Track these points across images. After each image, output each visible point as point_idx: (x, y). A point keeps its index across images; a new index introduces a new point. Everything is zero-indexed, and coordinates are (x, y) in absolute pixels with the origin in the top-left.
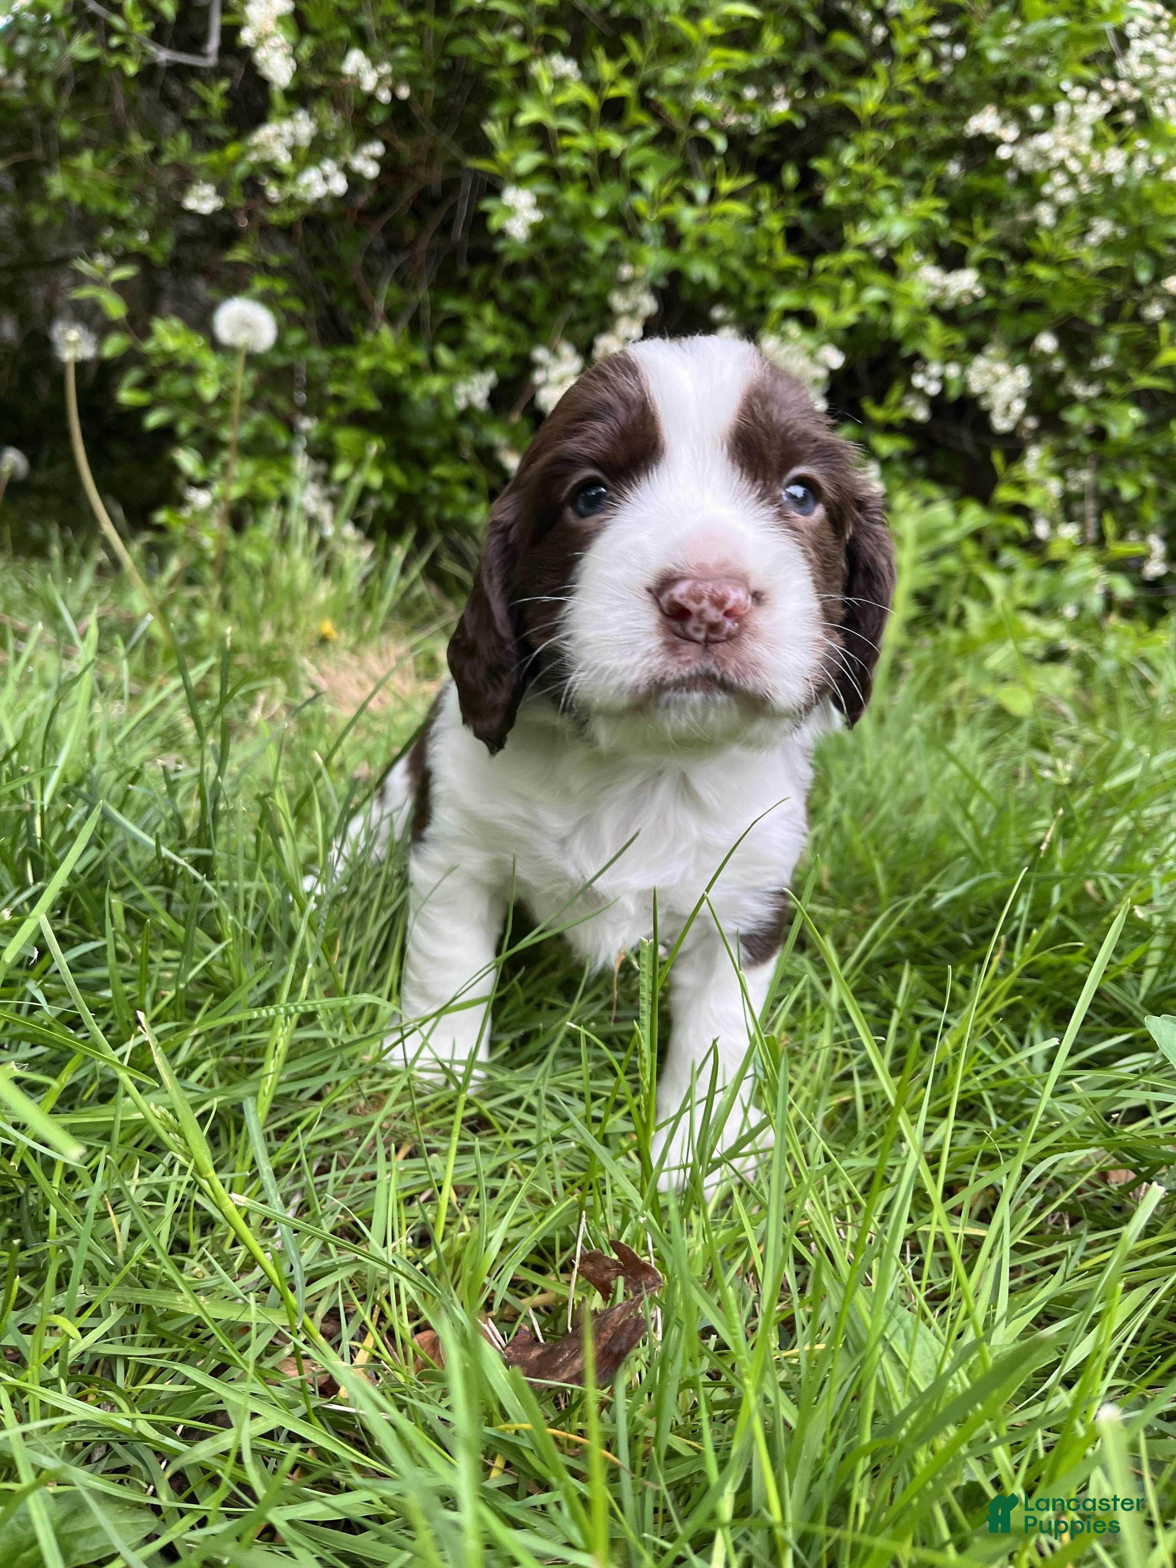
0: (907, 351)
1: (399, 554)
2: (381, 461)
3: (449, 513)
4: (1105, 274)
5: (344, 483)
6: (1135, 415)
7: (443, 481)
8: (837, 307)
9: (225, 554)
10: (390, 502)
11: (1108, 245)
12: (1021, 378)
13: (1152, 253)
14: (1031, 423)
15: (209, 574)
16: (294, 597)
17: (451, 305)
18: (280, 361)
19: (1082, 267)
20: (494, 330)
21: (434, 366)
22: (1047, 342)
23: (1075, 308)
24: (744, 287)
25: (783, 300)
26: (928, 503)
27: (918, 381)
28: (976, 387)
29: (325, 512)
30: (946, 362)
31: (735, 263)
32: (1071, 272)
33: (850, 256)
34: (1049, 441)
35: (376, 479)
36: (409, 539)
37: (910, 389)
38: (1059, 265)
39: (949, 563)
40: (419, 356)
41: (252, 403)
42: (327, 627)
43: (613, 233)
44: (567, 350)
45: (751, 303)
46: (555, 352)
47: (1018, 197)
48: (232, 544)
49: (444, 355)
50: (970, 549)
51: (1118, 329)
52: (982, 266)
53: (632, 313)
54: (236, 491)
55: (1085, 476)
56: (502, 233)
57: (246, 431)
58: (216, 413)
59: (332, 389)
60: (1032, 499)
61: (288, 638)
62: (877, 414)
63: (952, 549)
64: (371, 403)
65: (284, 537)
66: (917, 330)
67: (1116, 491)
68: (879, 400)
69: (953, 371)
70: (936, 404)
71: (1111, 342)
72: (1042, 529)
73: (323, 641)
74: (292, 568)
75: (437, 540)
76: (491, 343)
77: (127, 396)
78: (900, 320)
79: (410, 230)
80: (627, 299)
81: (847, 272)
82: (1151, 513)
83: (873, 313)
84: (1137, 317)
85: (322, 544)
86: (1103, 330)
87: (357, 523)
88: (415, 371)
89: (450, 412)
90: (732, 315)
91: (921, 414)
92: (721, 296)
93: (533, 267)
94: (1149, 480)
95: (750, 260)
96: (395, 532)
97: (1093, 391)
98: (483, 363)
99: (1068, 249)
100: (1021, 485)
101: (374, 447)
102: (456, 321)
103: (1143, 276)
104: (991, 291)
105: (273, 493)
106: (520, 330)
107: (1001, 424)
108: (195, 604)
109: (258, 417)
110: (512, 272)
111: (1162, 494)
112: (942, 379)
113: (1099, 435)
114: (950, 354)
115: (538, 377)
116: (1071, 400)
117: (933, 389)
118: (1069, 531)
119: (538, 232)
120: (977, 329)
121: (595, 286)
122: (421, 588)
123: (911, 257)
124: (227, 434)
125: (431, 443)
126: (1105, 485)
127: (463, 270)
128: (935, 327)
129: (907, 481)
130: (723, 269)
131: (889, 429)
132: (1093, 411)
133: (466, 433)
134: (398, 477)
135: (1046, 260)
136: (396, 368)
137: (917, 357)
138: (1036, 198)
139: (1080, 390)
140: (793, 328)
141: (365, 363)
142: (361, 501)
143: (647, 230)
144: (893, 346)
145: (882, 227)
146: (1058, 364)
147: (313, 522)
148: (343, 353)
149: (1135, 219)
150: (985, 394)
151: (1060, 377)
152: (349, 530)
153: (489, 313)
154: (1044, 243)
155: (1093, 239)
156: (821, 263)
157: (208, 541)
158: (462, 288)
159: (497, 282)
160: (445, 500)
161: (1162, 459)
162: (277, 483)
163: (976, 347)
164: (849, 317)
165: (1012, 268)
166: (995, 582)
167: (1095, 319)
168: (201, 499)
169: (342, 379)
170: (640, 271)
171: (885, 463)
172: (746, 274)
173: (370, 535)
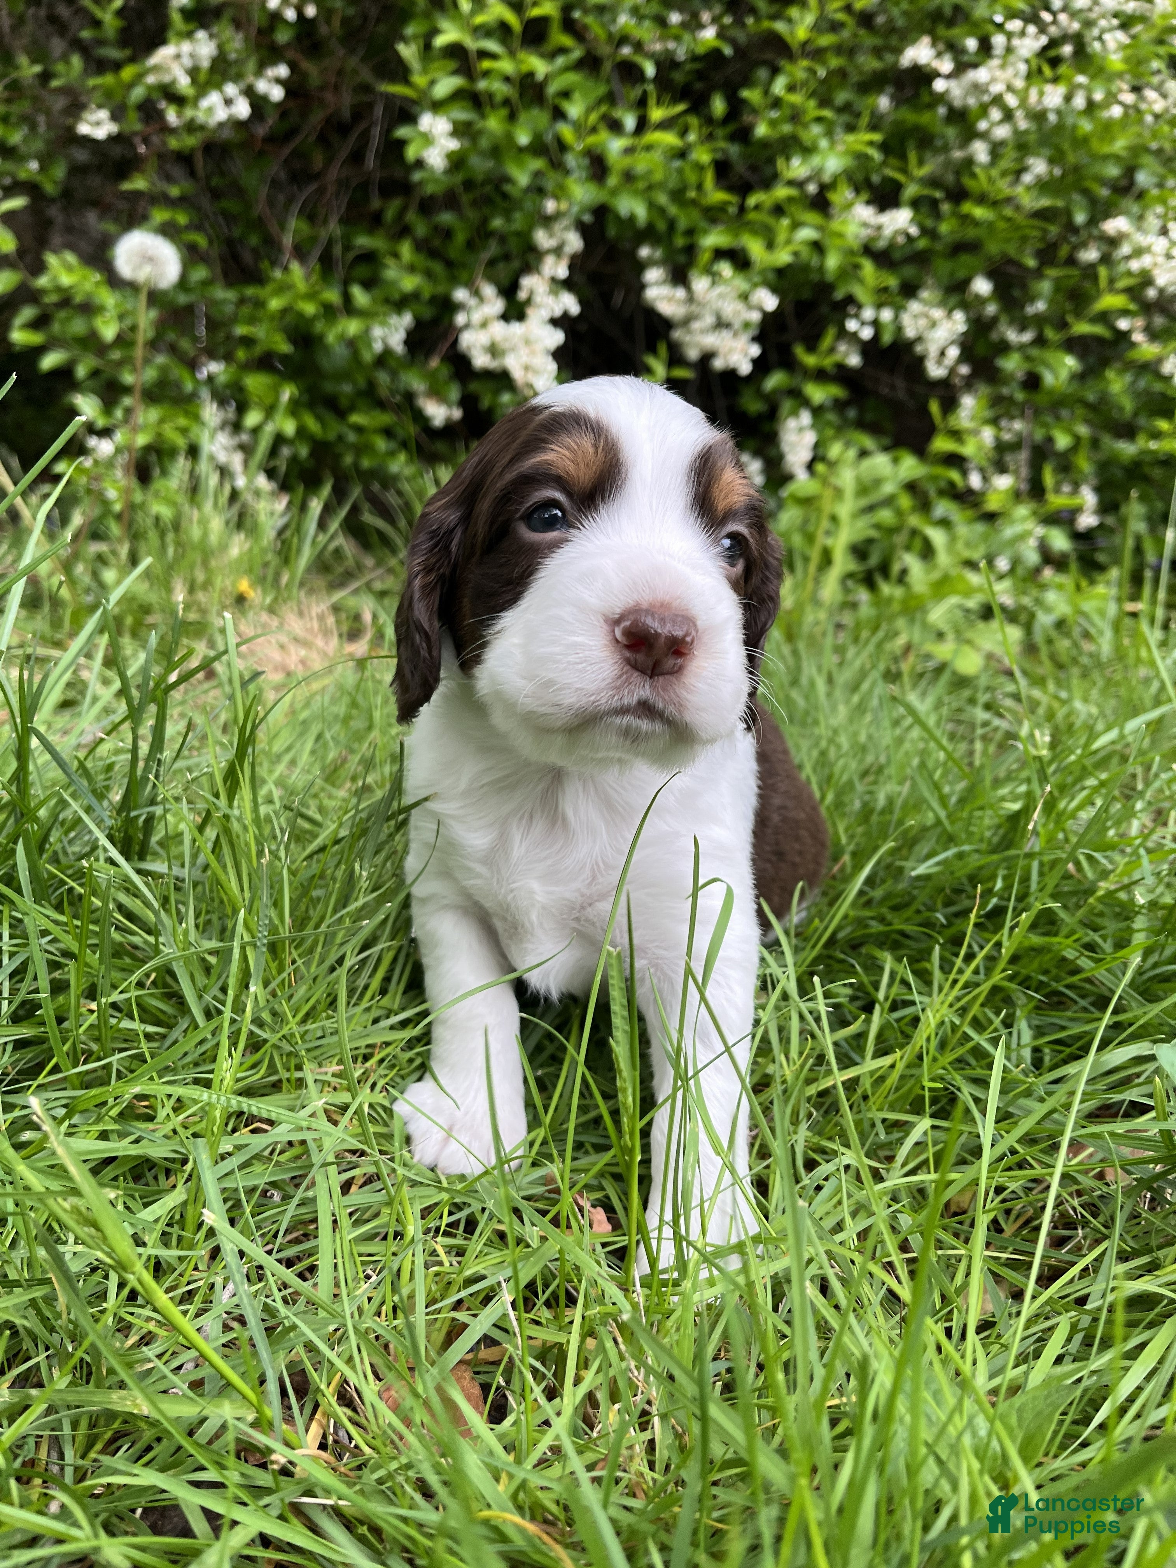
0: (839, 294)
1: (316, 506)
2: (294, 409)
3: (366, 463)
4: (1041, 215)
5: (256, 431)
6: (1070, 362)
7: (359, 429)
8: (770, 245)
9: (132, 507)
10: (304, 451)
11: (1043, 186)
12: (958, 323)
13: (1086, 193)
14: (964, 370)
15: (115, 529)
16: (207, 554)
17: (363, 241)
18: (183, 299)
19: (1018, 208)
20: (411, 269)
21: (349, 308)
22: (982, 286)
23: (1011, 250)
24: (672, 225)
25: (713, 239)
26: (863, 454)
27: (852, 325)
28: (910, 332)
29: (236, 461)
30: (879, 306)
31: (662, 199)
32: (1008, 212)
33: (781, 192)
34: (984, 389)
35: (289, 427)
36: (326, 490)
37: (842, 333)
38: (995, 204)
39: (886, 516)
40: (333, 296)
41: (153, 345)
42: (244, 585)
43: (537, 164)
44: (489, 290)
45: (680, 241)
46: (476, 293)
47: (951, 132)
48: (138, 496)
49: (360, 296)
50: (905, 502)
51: (1052, 272)
52: (915, 204)
53: (558, 251)
54: (142, 440)
55: (1018, 425)
56: (420, 164)
57: (150, 374)
58: (116, 355)
59: (240, 330)
60: (968, 449)
61: (201, 596)
62: (810, 360)
63: (889, 501)
64: (284, 347)
65: (194, 489)
66: (850, 271)
67: (1050, 440)
68: (812, 347)
69: (886, 315)
70: (869, 349)
71: (1045, 286)
72: (975, 481)
73: (240, 599)
74: (204, 522)
75: (356, 492)
76: (409, 283)
77: (19, 336)
78: (832, 262)
79: (318, 160)
80: (551, 236)
81: (779, 210)
82: (1084, 464)
83: (805, 252)
84: (1071, 261)
85: (234, 495)
86: (1038, 274)
87: (271, 474)
88: (329, 312)
89: (367, 357)
90: (658, 254)
91: (854, 360)
92: (648, 234)
93: (450, 200)
94: (1083, 430)
95: (678, 195)
96: (312, 483)
97: (1027, 337)
98: (400, 304)
99: (1004, 187)
100: (957, 435)
101: (287, 393)
102: (369, 258)
103: (1080, 218)
104: (925, 231)
105: (181, 442)
106: (438, 268)
107: (935, 371)
108: (101, 559)
109: (161, 359)
110: (427, 206)
111: (1095, 443)
112: (876, 323)
113: (1032, 382)
114: (883, 296)
115: (460, 319)
116: (1004, 347)
117: (867, 333)
118: (1003, 482)
119: (456, 162)
120: (909, 271)
121: (519, 221)
122: (341, 541)
123: (843, 195)
124: (128, 378)
125: (347, 388)
126: (1039, 435)
127: (376, 203)
128: (868, 268)
129: (840, 430)
130: (652, 206)
131: (821, 376)
132: (1028, 358)
133: (383, 378)
134: (312, 424)
135: (982, 199)
136: (309, 309)
137: (850, 300)
138: (970, 134)
139: (1012, 336)
140: (725, 269)
141: (275, 304)
142: (274, 451)
143: (571, 160)
144: (824, 288)
145: (816, 161)
146: (991, 309)
147: (224, 472)
148: (250, 291)
149: (1071, 158)
150: (919, 339)
151: (994, 321)
152: (262, 482)
153: (406, 250)
154: (981, 182)
155: (1028, 178)
156: (752, 200)
157: (112, 494)
158: (375, 221)
159: (411, 216)
160: (362, 449)
161: (1092, 407)
162: (184, 431)
163: (909, 290)
164: (783, 257)
165: (945, 207)
166: (937, 536)
167: (1031, 262)
168: (104, 447)
169: (252, 320)
170: (564, 206)
171: (817, 412)
172: (673, 210)
173: (285, 486)
